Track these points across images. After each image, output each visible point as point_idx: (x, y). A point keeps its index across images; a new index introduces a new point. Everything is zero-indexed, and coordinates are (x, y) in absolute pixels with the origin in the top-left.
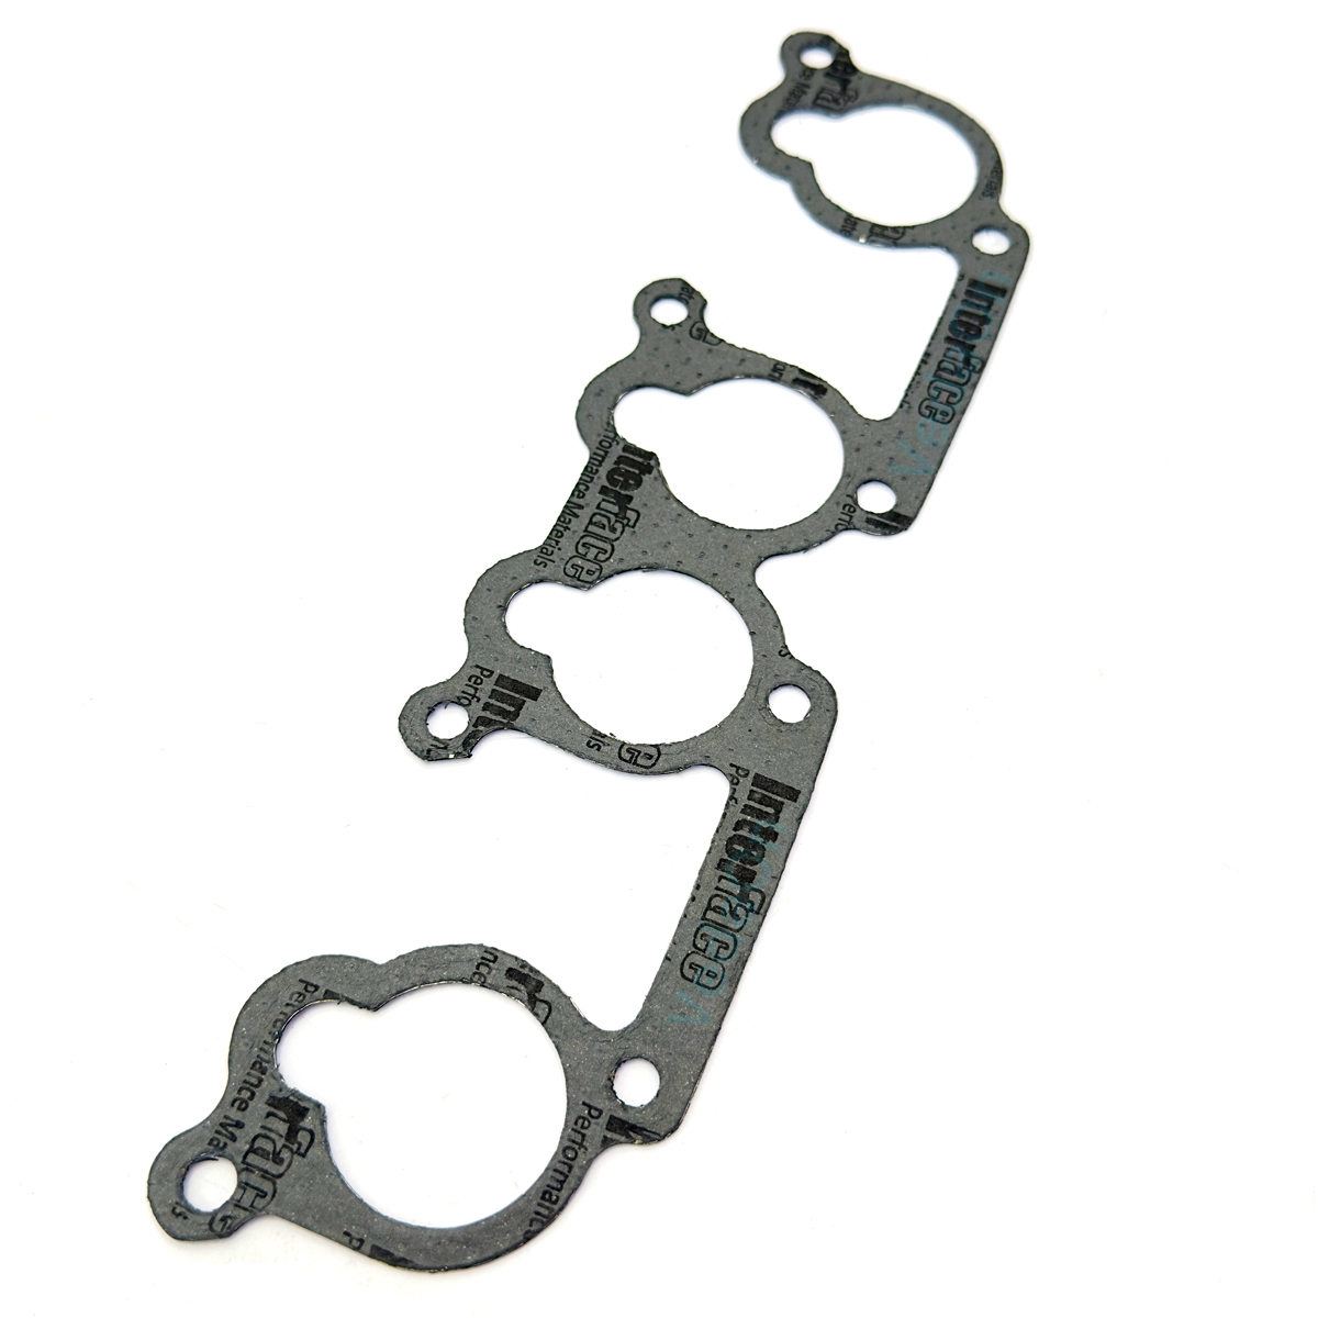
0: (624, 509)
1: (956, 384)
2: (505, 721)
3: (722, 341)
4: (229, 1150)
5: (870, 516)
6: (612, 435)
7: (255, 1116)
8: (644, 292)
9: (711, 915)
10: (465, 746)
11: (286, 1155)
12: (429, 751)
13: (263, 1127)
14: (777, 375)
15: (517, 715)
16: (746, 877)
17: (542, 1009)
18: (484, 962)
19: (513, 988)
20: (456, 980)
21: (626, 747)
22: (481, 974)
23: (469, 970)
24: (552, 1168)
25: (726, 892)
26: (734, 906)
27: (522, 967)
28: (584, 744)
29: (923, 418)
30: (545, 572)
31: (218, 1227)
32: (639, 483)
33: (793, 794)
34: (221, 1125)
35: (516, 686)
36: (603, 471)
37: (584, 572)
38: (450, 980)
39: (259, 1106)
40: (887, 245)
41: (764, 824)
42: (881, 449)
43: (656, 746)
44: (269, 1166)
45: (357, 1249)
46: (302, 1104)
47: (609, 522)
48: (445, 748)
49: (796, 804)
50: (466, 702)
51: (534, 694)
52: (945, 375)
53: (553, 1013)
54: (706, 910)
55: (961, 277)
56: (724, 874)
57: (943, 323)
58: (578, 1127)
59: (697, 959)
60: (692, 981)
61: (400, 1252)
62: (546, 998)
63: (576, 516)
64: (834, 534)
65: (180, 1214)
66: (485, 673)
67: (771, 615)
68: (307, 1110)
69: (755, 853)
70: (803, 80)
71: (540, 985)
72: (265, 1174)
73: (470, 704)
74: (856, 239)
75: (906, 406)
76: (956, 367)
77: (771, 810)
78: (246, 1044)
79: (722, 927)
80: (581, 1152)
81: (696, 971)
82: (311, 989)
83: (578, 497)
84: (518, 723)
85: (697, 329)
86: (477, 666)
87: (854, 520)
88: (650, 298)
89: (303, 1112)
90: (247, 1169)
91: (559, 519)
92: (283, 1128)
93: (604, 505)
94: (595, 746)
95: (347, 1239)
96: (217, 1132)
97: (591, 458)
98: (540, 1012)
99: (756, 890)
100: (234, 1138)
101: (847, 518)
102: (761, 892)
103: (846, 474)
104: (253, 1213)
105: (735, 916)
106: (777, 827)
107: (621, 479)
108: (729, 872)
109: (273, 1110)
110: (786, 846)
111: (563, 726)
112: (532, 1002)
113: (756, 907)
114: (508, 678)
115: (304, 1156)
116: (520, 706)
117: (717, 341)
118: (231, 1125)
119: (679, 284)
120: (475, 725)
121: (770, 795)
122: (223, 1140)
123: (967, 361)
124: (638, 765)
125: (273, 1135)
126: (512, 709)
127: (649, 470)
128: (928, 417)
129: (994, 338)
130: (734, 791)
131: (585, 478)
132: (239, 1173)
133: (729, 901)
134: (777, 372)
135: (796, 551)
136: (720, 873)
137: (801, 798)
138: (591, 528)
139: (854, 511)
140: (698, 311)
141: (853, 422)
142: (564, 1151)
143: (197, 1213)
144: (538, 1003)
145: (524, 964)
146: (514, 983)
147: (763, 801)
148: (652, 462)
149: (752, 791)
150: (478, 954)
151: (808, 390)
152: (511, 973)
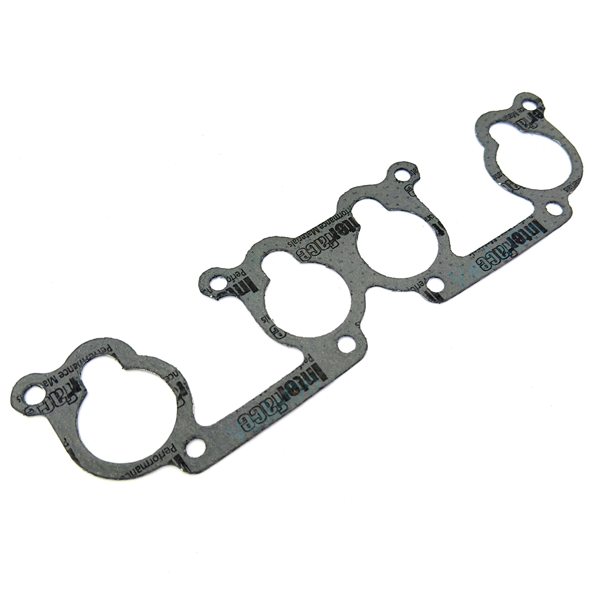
0: (334, 240)
1: (499, 257)
2: (238, 294)
3: (416, 196)
4: (48, 387)
5: (428, 291)
6: (348, 211)
7: (63, 382)
8: (398, 163)
9: (263, 405)
10: (219, 295)
11: (64, 400)
12: (205, 290)
13: (63, 387)
14: (428, 219)
15: (244, 294)
16: (285, 398)
17: (181, 402)
18: (173, 374)
19: (176, 389)
20: (159, 375)
21: (274, 327)
22: (168, 378)
23: (166, 374)
24: (146, 460)
25: (275, 399)
26: (274, 406)
27: (184, 384)
28: (260, 318)
29: (476, 264)
30: (289, 248)
31: (27, 411)
32: (346, 233)
33: (324, 378)
34: (51, 378)
35: (251, 284)
36: (336, 223)
37: (303, 256)
38: (157, 374)
39: (67, 379)
40: (509, 191)
41: (306, 382)
42: (451, 268)
43: (286, 333)
44: (56, 401)
45: (65, 446)
46: (81, 387)
47: (325, 242)
48: (211, 292)
49: (323, 383)
50: (229, 280)
51: (255, 290)
52: (497, 251)
53: (184, 406)
54: (263, 402)
55: (531, 217)
56: (278, 392)
57: (511, 231)
58: (164, 451)
59: (247, 417)
60: (240, 423)
61: (78, 456)
62: (185, 400)
63: (315, 234)
64: (408, 290)
65: (19, 399)
66: (243, 273)
67: (363, 308)
68: (81, 389)
69: (295, 391)
70: (517, 112)
71: (186, 393)
72: (53, 403)
73: (230, 281)
74: (498, 182)
75: (472, 255)
76: (504, 251)
77: (312, 379)
78: (77, 356)
79: (265, 412)
80: (160, 460)
81: (244, 421)
82: (109, 349)
83: (320, 227)
84: (242, 297)
85: (409, 188)
86: (242, 270)
87: (420, 289)
88: (399, 167)
89: (79, 390)
90: (49, 398)
91: (307, 232)
92: (69, 391)
93: (328, 235)
94: (264, 320)
95: (64, 441)
96: (48, 380)
97: (335, 215)
98: (179, 403)
99: (286, 405)
100: (52, 385)
101: (418, 287)
102: (287, 407)
103: (429, 270)
104: (41, 413)
105: (272, 410)
106: (310, 387)
107: (341, 229)
108: (280, 393)
109: (70, 383)
110: (309, 396)
111: (258, 307)
112: (179, 398)
113: (282, 411)
114: (250, 279)
115: (69, 404)
116: (247, 291)
117: (413, 195)
118: (54, 380)
119: (414, 167)
120: (227, 290)
121: (315, 373)
122: (48, 383)
123: (511, 250)
124: (274, 336)
125: (64, 391)
126: (244, 291)
127: (353, 230)
128: (479, 265)
129: (529, 247)
130: (303, 364)
131: (328, 222)
132: (46, 397)
133: (273, 403)
134: (429, 218)
135: (389, 289)
136: (277, 391)
137: (326, 382)
138: (317, 241)
139: (423, 286)
140: (414, 180)
141: (446, 252)
142: (154, 456)
143: (25, 402)
144: (181, 400)
145: (186, 383)
146: (178, 388)
147: (312, 374)
148: (357, 228)
149: (310, 368)
150: (172, 370)
151: (437, 231)
152: (179, 384)
